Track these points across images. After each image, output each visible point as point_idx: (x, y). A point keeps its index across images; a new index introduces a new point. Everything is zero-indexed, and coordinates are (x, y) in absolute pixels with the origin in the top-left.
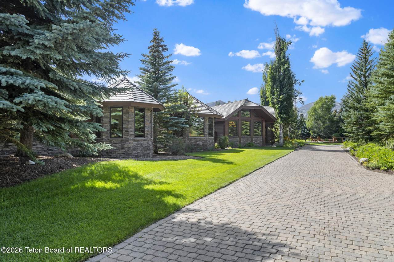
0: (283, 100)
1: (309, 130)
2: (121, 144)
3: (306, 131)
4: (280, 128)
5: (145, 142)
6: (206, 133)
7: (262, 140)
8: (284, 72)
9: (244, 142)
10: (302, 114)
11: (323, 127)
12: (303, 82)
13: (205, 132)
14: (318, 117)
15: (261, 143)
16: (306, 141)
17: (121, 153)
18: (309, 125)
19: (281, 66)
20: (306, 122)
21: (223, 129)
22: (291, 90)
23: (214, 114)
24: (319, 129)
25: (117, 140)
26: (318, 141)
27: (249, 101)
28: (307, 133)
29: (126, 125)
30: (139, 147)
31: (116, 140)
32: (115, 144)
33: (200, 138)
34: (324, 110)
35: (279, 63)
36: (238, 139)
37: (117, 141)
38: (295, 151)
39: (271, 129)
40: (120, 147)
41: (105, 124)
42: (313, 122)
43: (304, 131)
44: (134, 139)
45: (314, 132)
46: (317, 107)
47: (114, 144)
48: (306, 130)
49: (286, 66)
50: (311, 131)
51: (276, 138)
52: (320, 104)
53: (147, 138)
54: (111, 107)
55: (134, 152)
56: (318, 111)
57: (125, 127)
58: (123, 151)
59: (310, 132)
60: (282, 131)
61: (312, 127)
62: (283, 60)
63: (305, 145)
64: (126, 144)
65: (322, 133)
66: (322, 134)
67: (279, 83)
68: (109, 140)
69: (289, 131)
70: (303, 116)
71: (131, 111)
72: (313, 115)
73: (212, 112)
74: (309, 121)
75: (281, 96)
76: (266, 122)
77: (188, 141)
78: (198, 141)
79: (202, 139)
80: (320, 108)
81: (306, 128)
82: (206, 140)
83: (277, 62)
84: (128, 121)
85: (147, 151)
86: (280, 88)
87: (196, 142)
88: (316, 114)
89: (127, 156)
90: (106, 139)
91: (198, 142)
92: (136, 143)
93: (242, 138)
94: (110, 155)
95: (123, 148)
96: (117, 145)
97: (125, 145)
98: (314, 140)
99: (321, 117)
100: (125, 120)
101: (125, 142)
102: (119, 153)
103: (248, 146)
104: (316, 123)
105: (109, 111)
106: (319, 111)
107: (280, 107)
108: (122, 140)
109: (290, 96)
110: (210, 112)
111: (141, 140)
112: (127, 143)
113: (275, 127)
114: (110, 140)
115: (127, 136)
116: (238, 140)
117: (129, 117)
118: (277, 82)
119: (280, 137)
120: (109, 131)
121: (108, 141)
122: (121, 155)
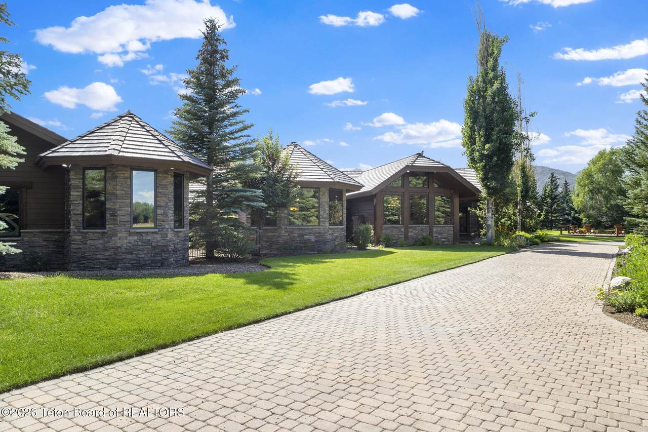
0: (490, 153)
1: (580, 212)
2: (102, 241)
3: (572, 215)
4: (488, 209)
5: (157, 236)
6: (323, 218)
7: (452, 232)
8: (493, 99)
9: (415, 236)
10: (566, 183)
11: (606, 207)
12: (532, 115)
13: (321, 217)
14: (595, 188)
15: (451, 238)
16: (561, 233)
17: (103, 259)
18: (579, 203)
19: (489, 86)
20: (573, 197)
21: (373, 211)
22: (509, 132)
23: (335, 182)
24: (599, 210)
25: (96, 233)
26: (587, 234)
27: (424, 157)
28: (574, 217)
29: (112, 204)
30: (141, 247)
31: (93, 233)
32: (92, 241)
33: (310, 227)
34: (608, 174)
35: (484, 82)
36: (403, 229)
37: (95, 235)
38: (507, 253)
39: (474, 210)
40: (100, 246)
41: (73, 202)
42: (586, 197)
43: (569, 214)
44: (129, 231)
45: (588, 217)
46: (593, 170)
47: (90, 240)
48: (573, 213)
49: (496, 85)
50: (582, 214)
51: (482, 229)
52: (600, 164)
53: (163, 229)
54: (85, 169)
55: (129, 256)
56: (596, 178)
57: (110, 207)
58: (107, 254)
59: (581, 217)
60: (492, 214)
61: (584, 206)
62: (491, 75)
63: (549, 241)
64: (112, 240)
65: (605, 217)
66: (604, 219)
67: (484, 120)
68: (80, 232)
69: (519, 215)
70: (568, 187)
71: (122, 175)
72: (585, 185)
73: (332, 179)
74: (578, 195)
75: (487, 146)
76: (461, 196)
77: (287, 234)
78: (306, 235)
79: (314, 230)
80: (600, 171)
81: (573, 209)
82: (323, 232)
83: (480, 79)
84: (116, 196)
85: (161, 254)
86: (486, 130)
87: (303, 235)
88: (592, 182)
89: (114, 264)
90: (76, 231)
91: (305, 237)
92: (136, 238)
93: (411, 227)
94: (83, 262)
95: (106, 250)
96: (96, 242)
97: (109, 242)
98: (578, 231)
99: (603, 188)
100: (110, 193)
101: (111, 237)
102: (99, 259)
103: (421, 244)
104: (592, 199)
105: (82, 177)
106: (598, 177)
107: (484, 167)
108: (104, 233)
109: (505, 144)
110: (328, 177)
111: (147, 232)
112: (113, 238)
113: (481, 206)
114: (82, 233)
115: (114, 224)
116: (401, 232)
117: (118, 187)
118: (480, 119)
119: (488, 227)
120: (80, 214)
121: (79, 234)
122: (102, 262)
